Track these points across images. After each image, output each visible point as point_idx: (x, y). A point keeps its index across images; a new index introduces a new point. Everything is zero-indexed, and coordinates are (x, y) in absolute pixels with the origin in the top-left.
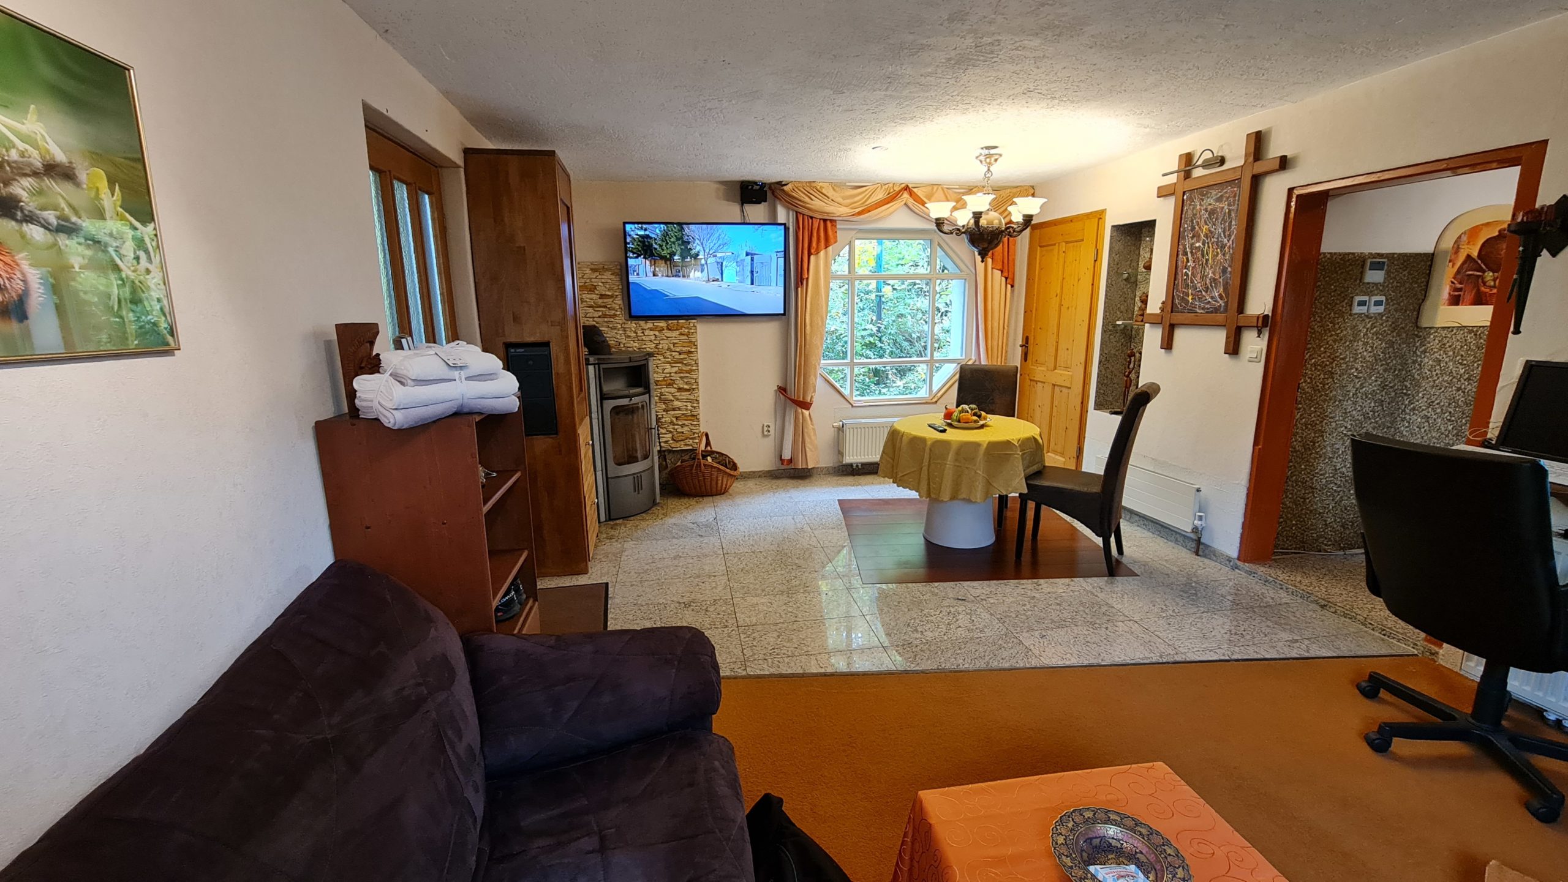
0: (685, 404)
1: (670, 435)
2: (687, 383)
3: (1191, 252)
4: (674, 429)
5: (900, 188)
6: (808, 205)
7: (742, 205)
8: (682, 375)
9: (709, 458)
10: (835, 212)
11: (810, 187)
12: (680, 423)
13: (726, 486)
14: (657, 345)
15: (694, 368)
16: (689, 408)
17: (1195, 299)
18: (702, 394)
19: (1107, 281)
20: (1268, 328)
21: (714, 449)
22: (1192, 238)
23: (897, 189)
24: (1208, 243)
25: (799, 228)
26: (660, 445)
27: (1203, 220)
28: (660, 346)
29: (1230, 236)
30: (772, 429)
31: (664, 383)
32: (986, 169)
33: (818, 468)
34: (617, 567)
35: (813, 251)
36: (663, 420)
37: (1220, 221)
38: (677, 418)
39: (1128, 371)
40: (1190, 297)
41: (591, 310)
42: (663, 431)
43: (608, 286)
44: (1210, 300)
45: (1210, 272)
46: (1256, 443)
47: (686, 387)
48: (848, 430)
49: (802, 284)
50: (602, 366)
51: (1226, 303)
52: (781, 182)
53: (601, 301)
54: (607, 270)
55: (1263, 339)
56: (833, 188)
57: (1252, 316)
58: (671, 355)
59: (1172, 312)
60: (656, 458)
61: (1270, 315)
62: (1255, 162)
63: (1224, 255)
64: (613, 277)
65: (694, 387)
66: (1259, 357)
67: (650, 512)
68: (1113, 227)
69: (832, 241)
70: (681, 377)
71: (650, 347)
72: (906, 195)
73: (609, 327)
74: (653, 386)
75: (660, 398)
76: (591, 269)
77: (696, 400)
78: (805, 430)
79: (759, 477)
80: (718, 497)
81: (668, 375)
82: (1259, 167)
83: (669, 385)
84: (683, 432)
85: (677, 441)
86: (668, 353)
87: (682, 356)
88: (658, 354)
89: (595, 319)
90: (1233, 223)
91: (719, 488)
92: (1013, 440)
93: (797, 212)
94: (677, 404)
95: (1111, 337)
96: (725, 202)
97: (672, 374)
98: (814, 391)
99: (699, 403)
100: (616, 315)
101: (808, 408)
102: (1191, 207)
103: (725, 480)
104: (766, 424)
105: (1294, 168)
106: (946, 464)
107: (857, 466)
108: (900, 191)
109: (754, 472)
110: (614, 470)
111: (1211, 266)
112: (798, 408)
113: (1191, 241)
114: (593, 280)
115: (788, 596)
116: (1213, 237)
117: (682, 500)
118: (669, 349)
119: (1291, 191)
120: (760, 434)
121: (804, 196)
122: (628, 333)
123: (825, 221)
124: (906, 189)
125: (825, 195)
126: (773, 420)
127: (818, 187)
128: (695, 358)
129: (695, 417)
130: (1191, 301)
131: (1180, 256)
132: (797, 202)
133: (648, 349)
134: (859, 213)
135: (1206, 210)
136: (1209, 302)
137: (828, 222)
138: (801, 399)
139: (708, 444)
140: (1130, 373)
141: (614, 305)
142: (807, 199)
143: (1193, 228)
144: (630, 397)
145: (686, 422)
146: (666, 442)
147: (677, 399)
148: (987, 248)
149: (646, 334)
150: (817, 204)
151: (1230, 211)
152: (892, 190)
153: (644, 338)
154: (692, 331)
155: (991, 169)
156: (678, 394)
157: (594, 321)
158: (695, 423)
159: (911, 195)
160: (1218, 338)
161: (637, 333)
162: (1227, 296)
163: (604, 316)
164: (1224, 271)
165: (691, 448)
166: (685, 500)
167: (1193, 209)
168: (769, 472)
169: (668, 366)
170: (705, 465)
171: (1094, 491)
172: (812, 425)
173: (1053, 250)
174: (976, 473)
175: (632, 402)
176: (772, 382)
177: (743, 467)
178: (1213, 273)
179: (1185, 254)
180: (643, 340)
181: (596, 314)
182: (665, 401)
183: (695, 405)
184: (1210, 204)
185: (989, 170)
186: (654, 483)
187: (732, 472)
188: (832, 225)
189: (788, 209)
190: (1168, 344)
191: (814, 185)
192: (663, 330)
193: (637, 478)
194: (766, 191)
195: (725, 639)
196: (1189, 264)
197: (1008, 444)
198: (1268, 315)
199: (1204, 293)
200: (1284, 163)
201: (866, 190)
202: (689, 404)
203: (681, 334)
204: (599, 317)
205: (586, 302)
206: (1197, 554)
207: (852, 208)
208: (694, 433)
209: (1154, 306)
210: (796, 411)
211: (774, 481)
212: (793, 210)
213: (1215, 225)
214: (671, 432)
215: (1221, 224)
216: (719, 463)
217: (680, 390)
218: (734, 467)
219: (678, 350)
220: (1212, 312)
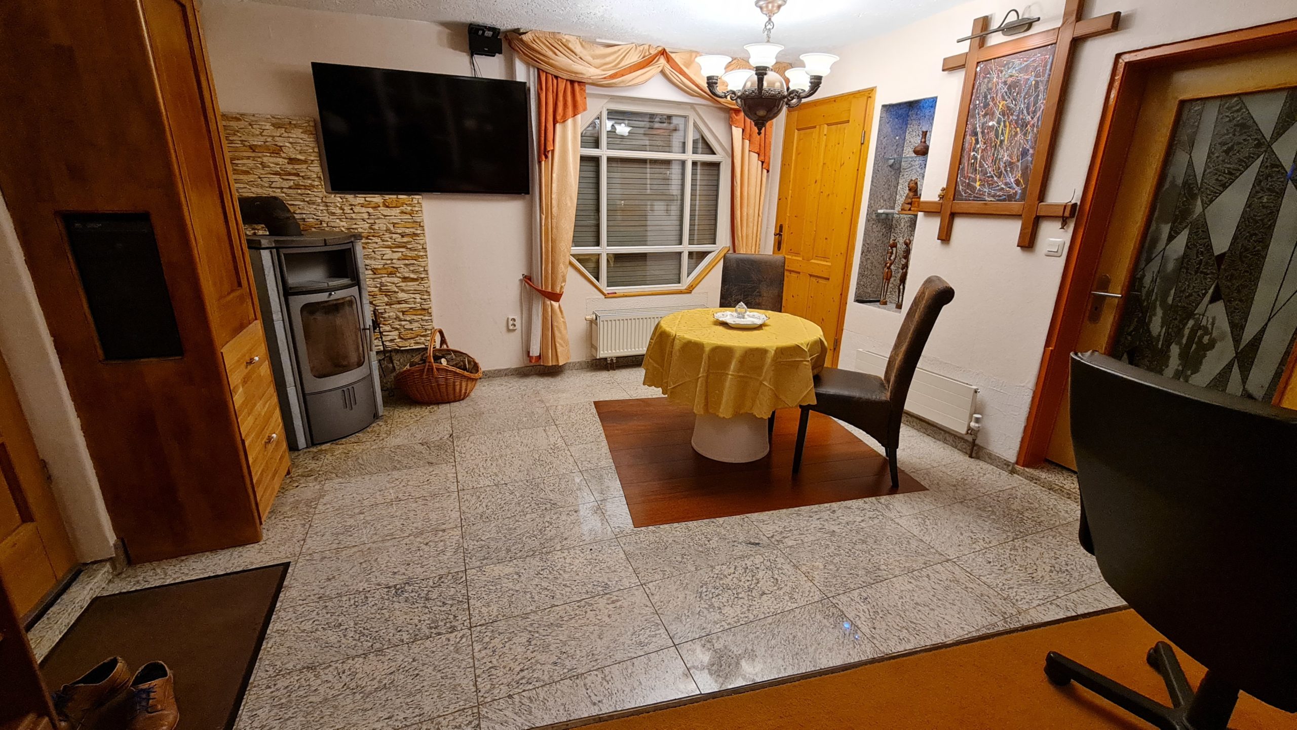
0: (413, 296)
1: (396, 333)
2: (413, 271)
3: (983, 132)
4: (400, 325)
5: (656, 52)
6: (551, 61)
7: (472, 56)
8: (407, 262)
9: (443, 361)
10: (584, 72)
11: (554, 38)
12: (408, 319)
13: (466, 389)
14: (372, 224)
15: (422, 254)
16: (418, 300)
17: (984, 185)
18: (434, 284)
19: (874, 167)
20: (1074, 219)
21: (451, 347)
22: (985, 116)
23: (653, 52)
24: (1004, 122)
25: (541, 89)
26: (383, 345)
27: (1000, 95)
28: (376, 227)
29: (1035, 112)
30: (518, 323)
31: (385, 271)
32: (767, 19)
33: (570, 363)
34: (307, 526)
35: (558, 118)
36: (386, 315)
37: (1023, 95)
38: (403, 313)
39: (889, 262)
40: (978, 183)
41: (277, 178)
42: (388, 328)
43: (299, 148)
44: (1003, 186)
45: (1006, 155)
46: (1047, 344)
47: (412, 276)
48: (601, 323)
49: (546, 157)
50: (283, 251)
51: (1024, 191)
52: (518, 29)
53: (290, 166)
54: (296, 126)
55: (1066, 231)
56: (581, 44)
57: (1057, 205)
58: (391, 238)
59: (954, 200)
60: (375, 364)
61: (1079, 203)
62: (1077, 22)
63: (1025, 135)
64: (303, 136)
65: (423, 276)
66: (1060, 251)
67: (369, 430)
68: (884, 106)
69: (580, 108)
70: (406, 265)
71: (362, 227)
72: (662, 61)
73: (304, 201)
74: (366, 276)
75: (380, 290)
76: (273, 125)
77: (427, 292)
78: (555, 324)
79: (506, 375)
80: (457, 404)
81: (389, 262)
82: (1082, 29)
83: (390, 274)
84: (412, 329)
85: (406, 340)
86: (388, 235)
87: (405, 240)
88: (373, 236)
89: (285, 190)
90: (1041, 96)
91: (457, 395)
92: (802, 344)
93: (538, 69)
94: (402, 296)
95: (874, 226)
96: (452, 50)
97: (394, 261)
98: (564, 281)
99: (429, 295)
100: (313, 186)
101: (557, 300)
102: (986, 80)
103: (464, 384)
104: (511, 317)
105: (1128, 28)
106: (727, 374)
107: (612, 360)
108: (656, 55)
109: (500, 371)
110: (314, 384)
111: (1007, 149)
112: (546, 299)
113: (982, 120)
114: (277, 139)
115: (541, 559)
116: (1012, 114)
117: (412, 410)
118: (388, 230)
119: (1118, 56)
120: (504, 329)
121: (545, 48)
122: (332, 209)
123: (572, 82)
124: (663, 54)
125: (573, 52)
126: (520, 315)
127: (564, 40)
128: (421, 242)
129: (426, 311)
130: (978, 187)
131: (968, 137)
132: (538, 55)
133: (360, 230)
134: (612, 77)
135: (1005, 83)
136: (1003, 188)
137: (576, 83)
138: (550, 290)
139: (443, 341)
140: (891, 264)
141: (309, 174)
142: (550, 54)
143: (986, 105)
144: (330, 290)
145: (415, 317)
146: (392, 341)
147: (403, 291)
148: (764, 117)
149: (356, 211)
150: (562, 60)
151: (1037, 83)
152: (647, 53)
153: (353, 215)
154: (417, 209)
155: (773, 19)
156: (403, 284)
157: (283, 193)
158: (427, 318)
159: (668, 61)
160: (1013, 229)
161: (343, 210)
162: (1026, 183)
163: (297, 187)
164: (1024, 153)
165: (423, 346)
166: (416, 411)
167: (988, 82)
168: (516, 370)
169: (388, 251)
170: (438, 369)
171: (884, 398)
172: (563, 318)
173: (812, 133)
174: (761, 383)
175: (332, 298)
176: (517, 271)
177: (484, 367)
178: (1010, 156)
179: (976, 134)
180: (352, 219)
181: (286, 184)
182: (387, 293)
183: (425, 297)
184: (1011, 76)
185: (770, 19)
186: (374, 393)
187: (472, 376)
188: (581, 89)
189: (528, 64)
190: (945, 236)
191: (558, 36)
192: (379, 206)
193: (347, 392)
194: (500, 39)
195: (450, 658)
196: (978, 146)
197: (797, 349)
198: (1076, 204)
199: (995, 179)
200: (1117, 23)
201: (619, 50)
202: (418, 296)
203: (402, 212)
204: (290, 188)
205: (269, 167)
206: (971, 456)
207: (604, 70)
208: (426, 330)
209: (931, 192)
210: (544, 304)
211: (522, 380)
212: (534, 67)
213: (1015, 100)
214: (397, 329)
215: (1025, 98)
216: (455, 366)
217: (405, 279)
218: (475, 367)
219: (399, 231)
220: (1004, 200)
